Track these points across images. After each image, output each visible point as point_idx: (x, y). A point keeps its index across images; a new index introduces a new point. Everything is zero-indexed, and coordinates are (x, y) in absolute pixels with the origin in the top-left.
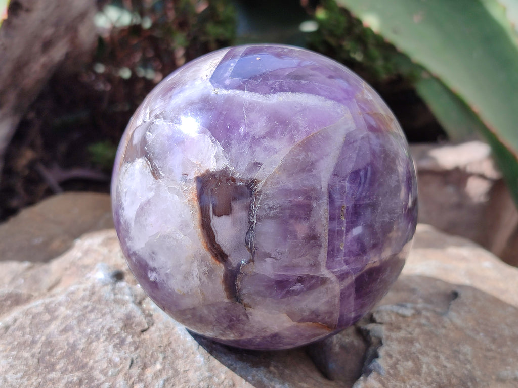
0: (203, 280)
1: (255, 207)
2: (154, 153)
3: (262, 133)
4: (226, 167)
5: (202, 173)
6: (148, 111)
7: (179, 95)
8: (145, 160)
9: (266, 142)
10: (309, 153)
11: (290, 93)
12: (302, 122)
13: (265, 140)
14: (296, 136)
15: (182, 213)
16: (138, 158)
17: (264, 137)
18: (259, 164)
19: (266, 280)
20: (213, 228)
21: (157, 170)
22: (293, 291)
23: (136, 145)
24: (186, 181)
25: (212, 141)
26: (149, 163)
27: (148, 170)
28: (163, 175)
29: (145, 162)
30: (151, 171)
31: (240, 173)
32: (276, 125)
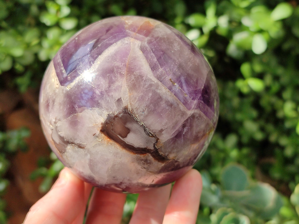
0: (146, 167)
1: (136, 117)
2: (71, 139)
3: (107, 85)
4: (108, 114)
5: (101, 127)
6: (49, 124)
7: (54, 104)
8: (71, 145)
9: (113, 87)
10: (134, 73)
11: (100, 56)
12: (118, 64)
13: (111, 87)
14: (121, 72)
15: (110, 151)
16: (66, 147)
17: (110, 86)
18: (120, 99)
19: (171, 141)
20: (128, 144)
21: (80, 144)
22: (185, 133)
23: (59, 143)
24: (97, 137)
25: (90, 110)
26: (74, 145)
27: (76, 148)
28: (85, 144)
29: (71, 146)
30: (78, 147)
31: (116, 110)
32: (109, 76)
